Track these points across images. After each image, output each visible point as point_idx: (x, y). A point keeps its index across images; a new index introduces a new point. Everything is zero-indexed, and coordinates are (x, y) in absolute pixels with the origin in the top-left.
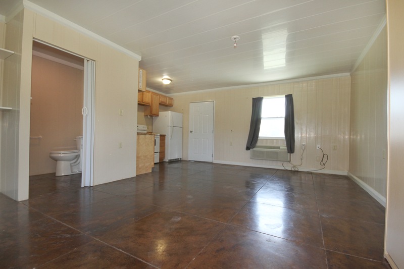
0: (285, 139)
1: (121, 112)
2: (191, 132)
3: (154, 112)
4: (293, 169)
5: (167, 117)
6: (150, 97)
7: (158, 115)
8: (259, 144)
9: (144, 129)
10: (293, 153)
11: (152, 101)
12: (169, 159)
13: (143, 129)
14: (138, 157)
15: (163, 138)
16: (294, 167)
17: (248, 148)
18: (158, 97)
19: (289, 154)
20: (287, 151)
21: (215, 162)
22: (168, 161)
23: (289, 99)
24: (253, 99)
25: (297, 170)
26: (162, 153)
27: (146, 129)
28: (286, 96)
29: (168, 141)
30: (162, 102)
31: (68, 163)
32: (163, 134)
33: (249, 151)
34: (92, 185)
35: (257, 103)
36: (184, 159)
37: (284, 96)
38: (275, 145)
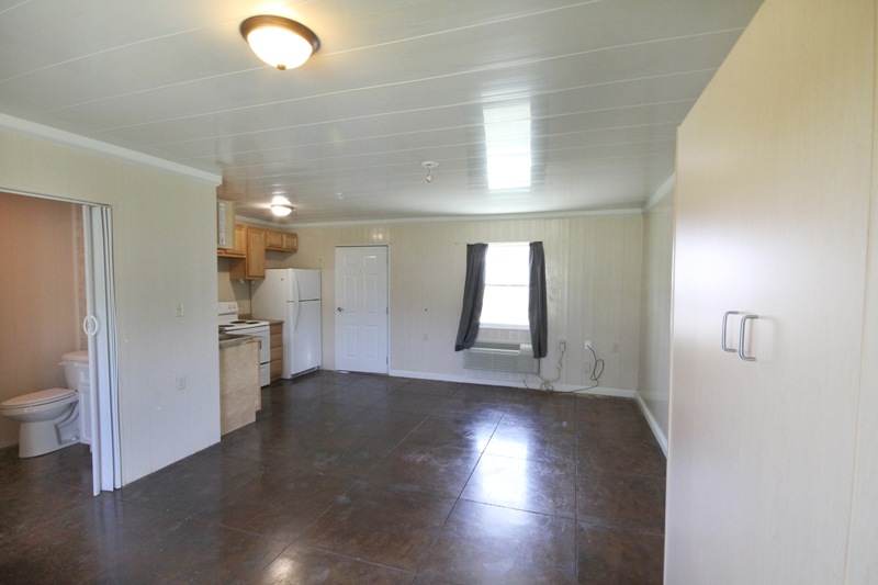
0: (528, 328)
1: (180, 309)
2: (340, 310)
3: (253, 271)
4: (544, 388)
5: (283, 283)
6: (244, 237)
7: (263, 277)
8: (480, 338)
9: (233, 310)
10: (544, 356)
11: (248, 247)
12: (293, 373)
13: (229, 311)
14: (223, 397)
15: (277, 328)
16: (546, 382)
17: (458, 348)
18: (263, 235)
19: (536, 360)
20: (532, 353)
21: (394, 373)
22: (289, 377)
23: (537, 251)
24: (469, 246)
25: (550, 388)
26: (278, 361)
27: (237, 309)
28: (531, 245)
29: (289, 333)
30: (271, 245)
31: (50, 425)
32: (277, 319)
33: (461, 352)
34: (118, 487)
35: (476, 253)
36: (327, 367)
37: (528, 244)
38: (510, 341)
